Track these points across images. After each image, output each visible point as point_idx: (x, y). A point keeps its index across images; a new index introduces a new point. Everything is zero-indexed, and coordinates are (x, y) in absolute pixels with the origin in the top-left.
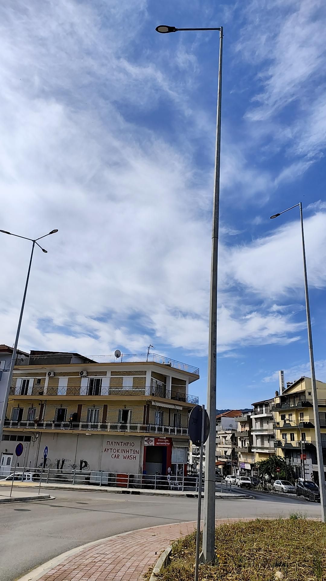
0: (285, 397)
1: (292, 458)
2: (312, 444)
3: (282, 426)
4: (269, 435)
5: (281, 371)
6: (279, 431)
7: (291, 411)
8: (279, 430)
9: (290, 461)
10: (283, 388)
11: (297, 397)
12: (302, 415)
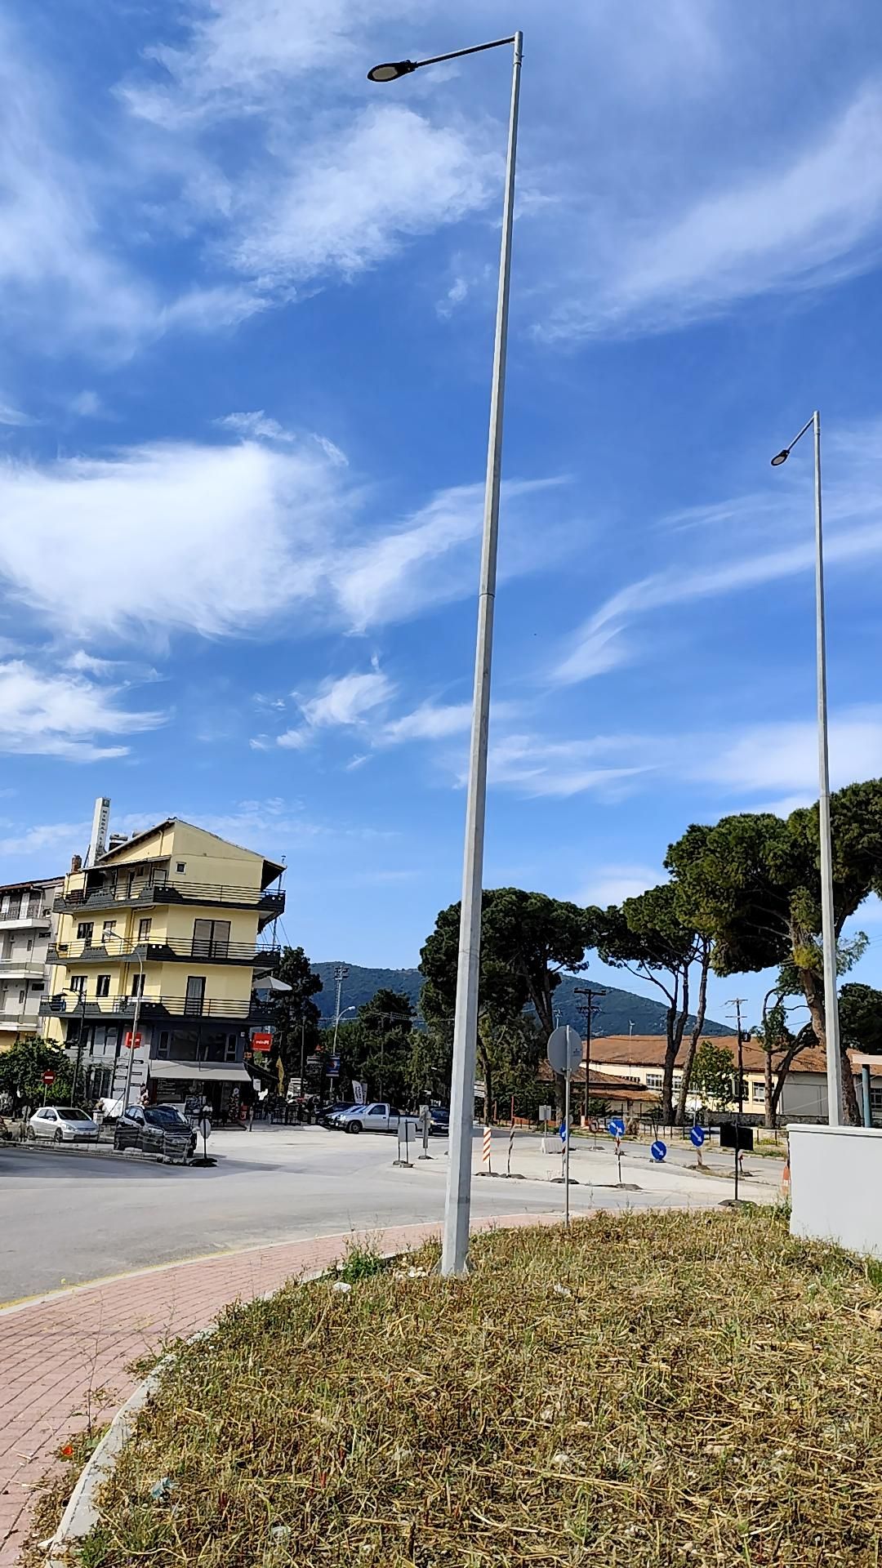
0: (104, 872)
1: (89, 1044)
2: (161, 1004)
3: (79, 956)
4: (28, 980)
5: (104, 801)
6: (63, 969)
7: (110, 913)
8: (65, 968)
9: (80, 1054)
10: (100, 849)
11: (140, 874)
12: (145, 925)
